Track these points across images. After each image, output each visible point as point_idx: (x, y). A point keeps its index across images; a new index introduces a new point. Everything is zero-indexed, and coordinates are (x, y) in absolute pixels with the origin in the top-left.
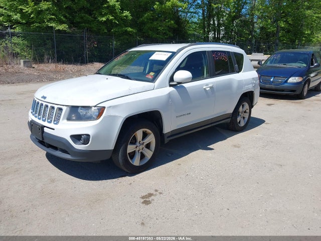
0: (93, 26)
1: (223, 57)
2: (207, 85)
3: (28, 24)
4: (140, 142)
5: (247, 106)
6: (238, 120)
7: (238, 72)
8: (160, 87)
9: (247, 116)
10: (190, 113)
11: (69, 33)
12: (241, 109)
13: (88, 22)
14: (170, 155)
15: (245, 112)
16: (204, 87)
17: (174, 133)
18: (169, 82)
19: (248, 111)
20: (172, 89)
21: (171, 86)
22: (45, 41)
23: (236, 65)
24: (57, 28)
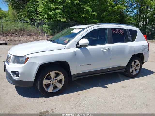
0: (78, 19)
1: (120, 32)
2: (104, 48)
3: (50, 19)
4: (53, 78)
5: (138, 62)
6: (131, 70)
7: (132, 41)
8: (69, 48)
9: (138, 69)
10: (91, 64)
11: (66, 23)
12: (133, 64)
13: (76, 17)
14: (78, 88)
15: (137, 66)
16: (102, 49)
17: (79, 75)
18: (76, 45)
19: (139, 65)
20: (78, 49)
21: (77, 47)
22: (56, 26)
23: (130, 37)
24: (61, 21)
